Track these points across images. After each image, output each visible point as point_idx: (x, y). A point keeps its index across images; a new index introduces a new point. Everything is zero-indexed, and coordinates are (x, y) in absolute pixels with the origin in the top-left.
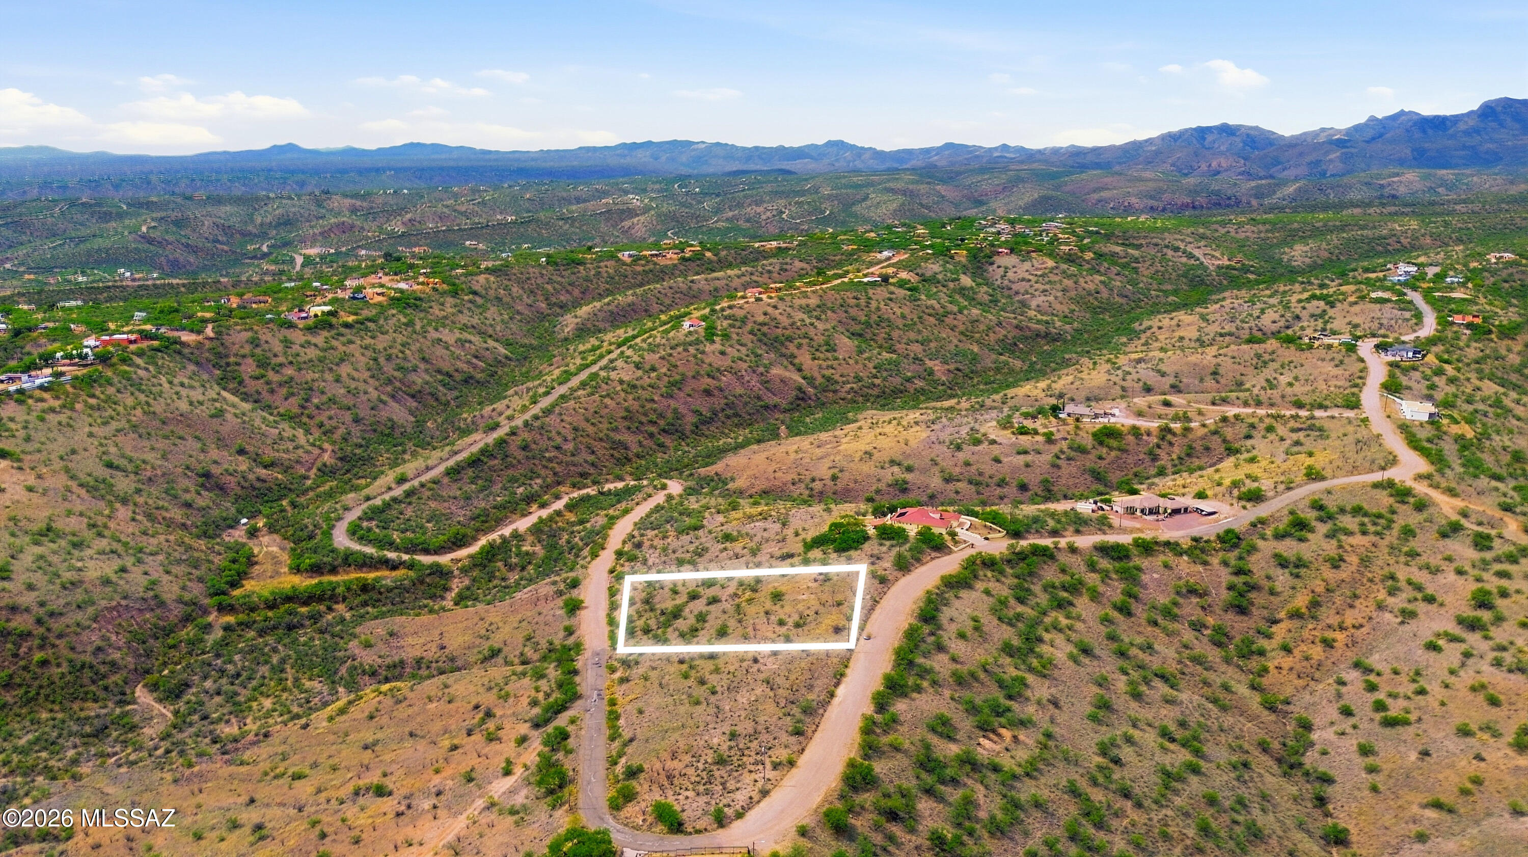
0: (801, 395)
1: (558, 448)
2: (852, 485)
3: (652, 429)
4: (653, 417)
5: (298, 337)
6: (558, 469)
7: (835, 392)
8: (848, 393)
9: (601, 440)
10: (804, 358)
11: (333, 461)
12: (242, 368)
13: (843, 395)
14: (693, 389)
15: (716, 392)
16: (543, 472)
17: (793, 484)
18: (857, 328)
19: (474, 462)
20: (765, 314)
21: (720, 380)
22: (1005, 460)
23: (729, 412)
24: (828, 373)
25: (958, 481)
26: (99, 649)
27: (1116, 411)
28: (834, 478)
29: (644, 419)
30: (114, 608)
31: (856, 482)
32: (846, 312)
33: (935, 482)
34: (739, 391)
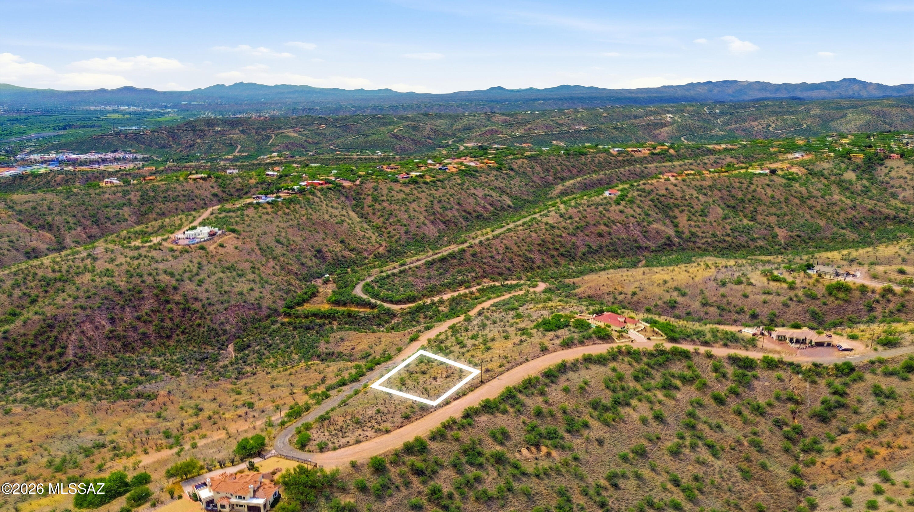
0: (668, 242)
1: (492, 257)
2: (642, 299)
3: (555, 253)
4: (557, 246)
5: (397, 187)
6: (487, 269)
7: (695, 242)
8: (703, 244)
9: (520, 256)
10: (683, 221)
11: (384, 251)
12: (366, 201)
13: (699, 245)
14: (591, 232)
15: (606, 235)
16: (478, 270)
17: (608, 294)
18: (732, 203)
19: (443, 260)
20: (667, 189)
21: (611, 228)
22: (752, 297)
23: (611, 248)
24: (693, 230)
25: (711, 306)
26: (222, 323)
27: (858, 274)
28: (634, 294)
29: (551, 247)
30: (237, 306)
31: (646, 298)
32: (729, 191)
33: (696, 305)
34: (624, 235)
